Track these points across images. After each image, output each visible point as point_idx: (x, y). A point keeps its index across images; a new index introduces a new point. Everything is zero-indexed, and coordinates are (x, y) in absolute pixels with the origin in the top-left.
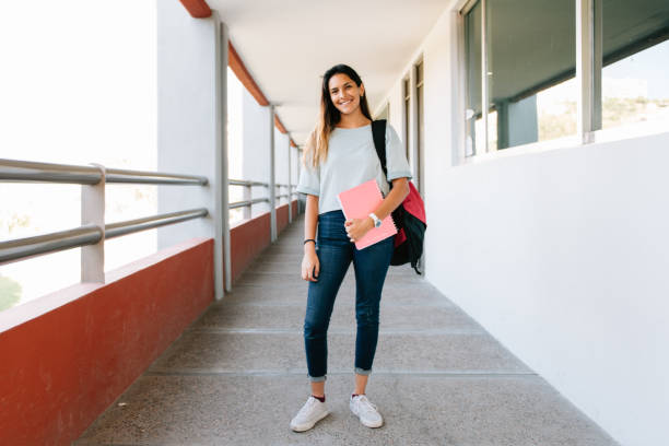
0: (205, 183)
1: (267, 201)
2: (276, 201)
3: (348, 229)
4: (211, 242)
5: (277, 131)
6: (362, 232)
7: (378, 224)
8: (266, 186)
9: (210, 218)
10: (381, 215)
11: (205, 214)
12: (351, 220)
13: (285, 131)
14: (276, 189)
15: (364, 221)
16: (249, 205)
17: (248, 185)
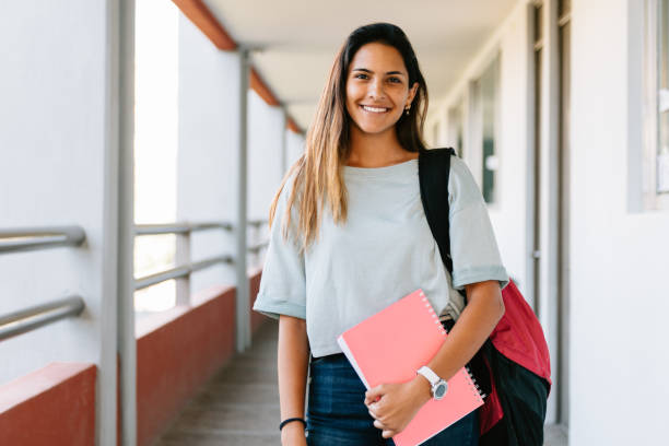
0: (79, 241)
1: (229, 261)
2: (250, 258)
3: (373, 409)
4: (92, 373)
5: (255, 99)
6: (406, 412)
7: (441, 390)
8: (228, 228)
9: (89, 317)
10: (444, 371)
11: (78, 310)
12: (379, 389)
13: (273, 100)
14: (251, 231)
15: (409, 387)
16: (184, 277)
17: (185, 232)
